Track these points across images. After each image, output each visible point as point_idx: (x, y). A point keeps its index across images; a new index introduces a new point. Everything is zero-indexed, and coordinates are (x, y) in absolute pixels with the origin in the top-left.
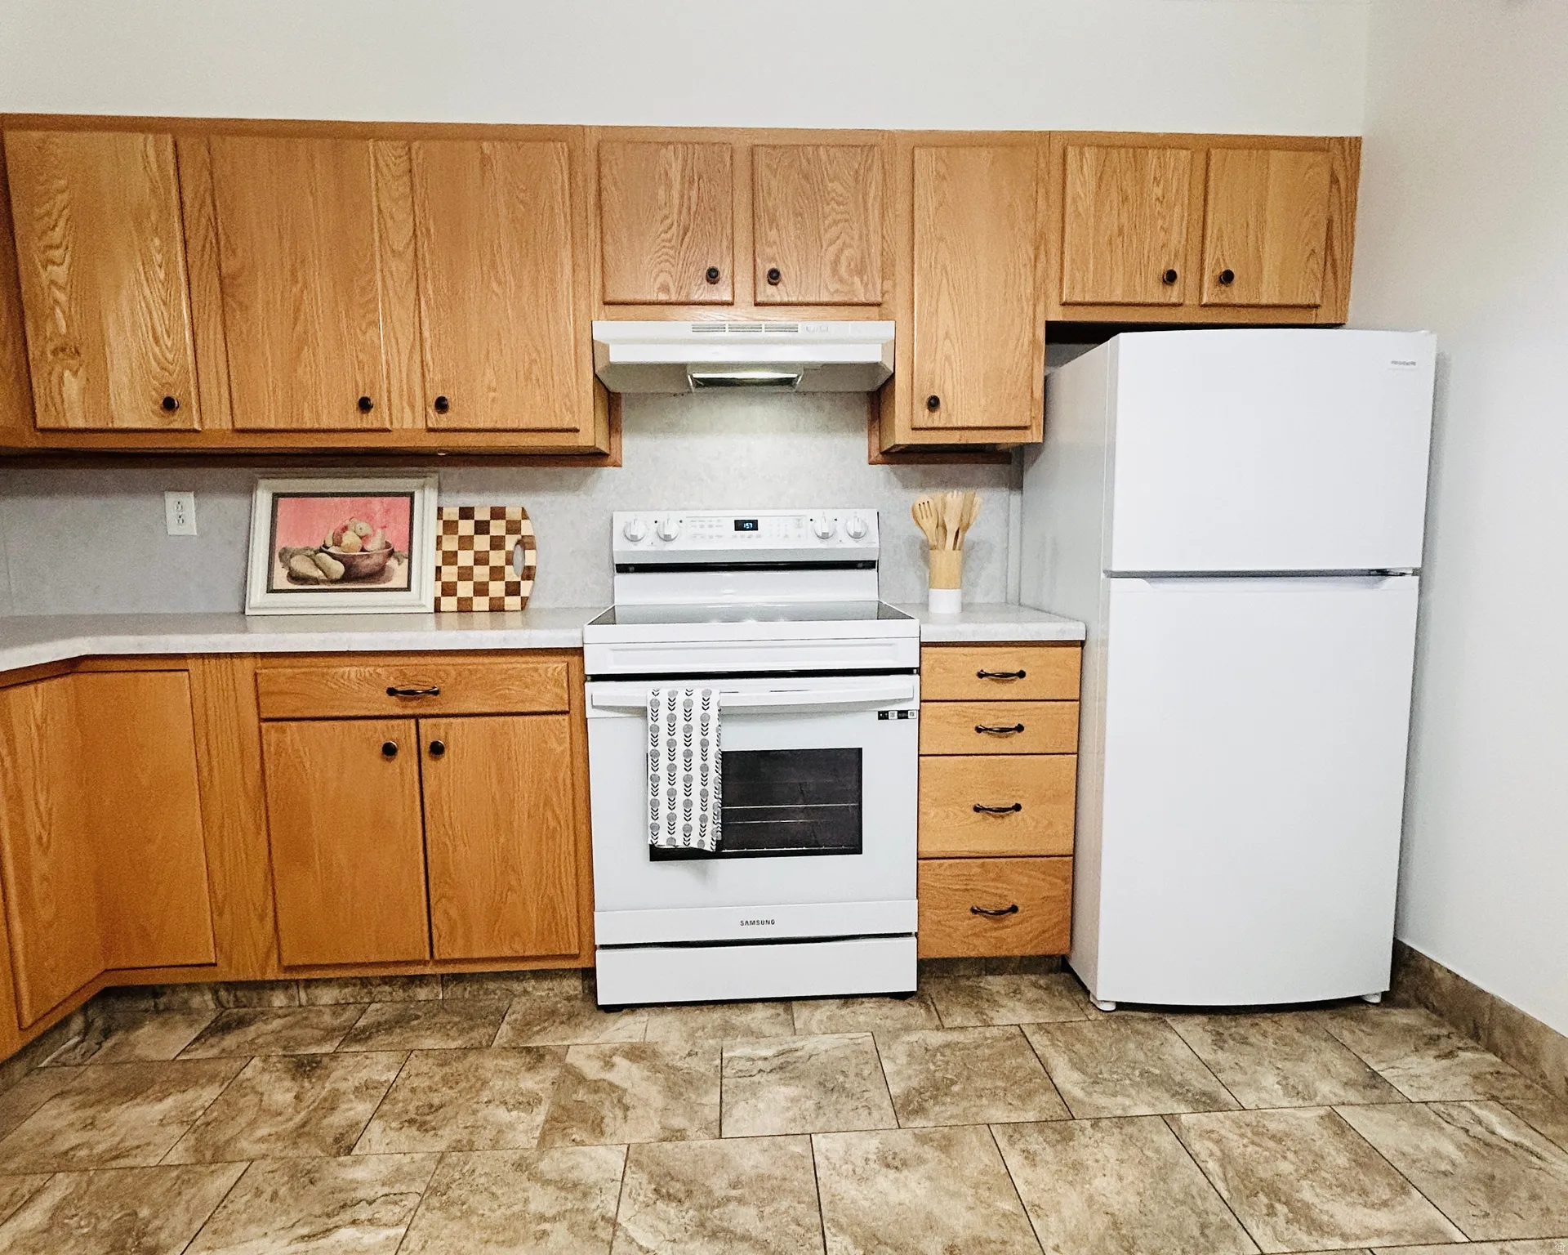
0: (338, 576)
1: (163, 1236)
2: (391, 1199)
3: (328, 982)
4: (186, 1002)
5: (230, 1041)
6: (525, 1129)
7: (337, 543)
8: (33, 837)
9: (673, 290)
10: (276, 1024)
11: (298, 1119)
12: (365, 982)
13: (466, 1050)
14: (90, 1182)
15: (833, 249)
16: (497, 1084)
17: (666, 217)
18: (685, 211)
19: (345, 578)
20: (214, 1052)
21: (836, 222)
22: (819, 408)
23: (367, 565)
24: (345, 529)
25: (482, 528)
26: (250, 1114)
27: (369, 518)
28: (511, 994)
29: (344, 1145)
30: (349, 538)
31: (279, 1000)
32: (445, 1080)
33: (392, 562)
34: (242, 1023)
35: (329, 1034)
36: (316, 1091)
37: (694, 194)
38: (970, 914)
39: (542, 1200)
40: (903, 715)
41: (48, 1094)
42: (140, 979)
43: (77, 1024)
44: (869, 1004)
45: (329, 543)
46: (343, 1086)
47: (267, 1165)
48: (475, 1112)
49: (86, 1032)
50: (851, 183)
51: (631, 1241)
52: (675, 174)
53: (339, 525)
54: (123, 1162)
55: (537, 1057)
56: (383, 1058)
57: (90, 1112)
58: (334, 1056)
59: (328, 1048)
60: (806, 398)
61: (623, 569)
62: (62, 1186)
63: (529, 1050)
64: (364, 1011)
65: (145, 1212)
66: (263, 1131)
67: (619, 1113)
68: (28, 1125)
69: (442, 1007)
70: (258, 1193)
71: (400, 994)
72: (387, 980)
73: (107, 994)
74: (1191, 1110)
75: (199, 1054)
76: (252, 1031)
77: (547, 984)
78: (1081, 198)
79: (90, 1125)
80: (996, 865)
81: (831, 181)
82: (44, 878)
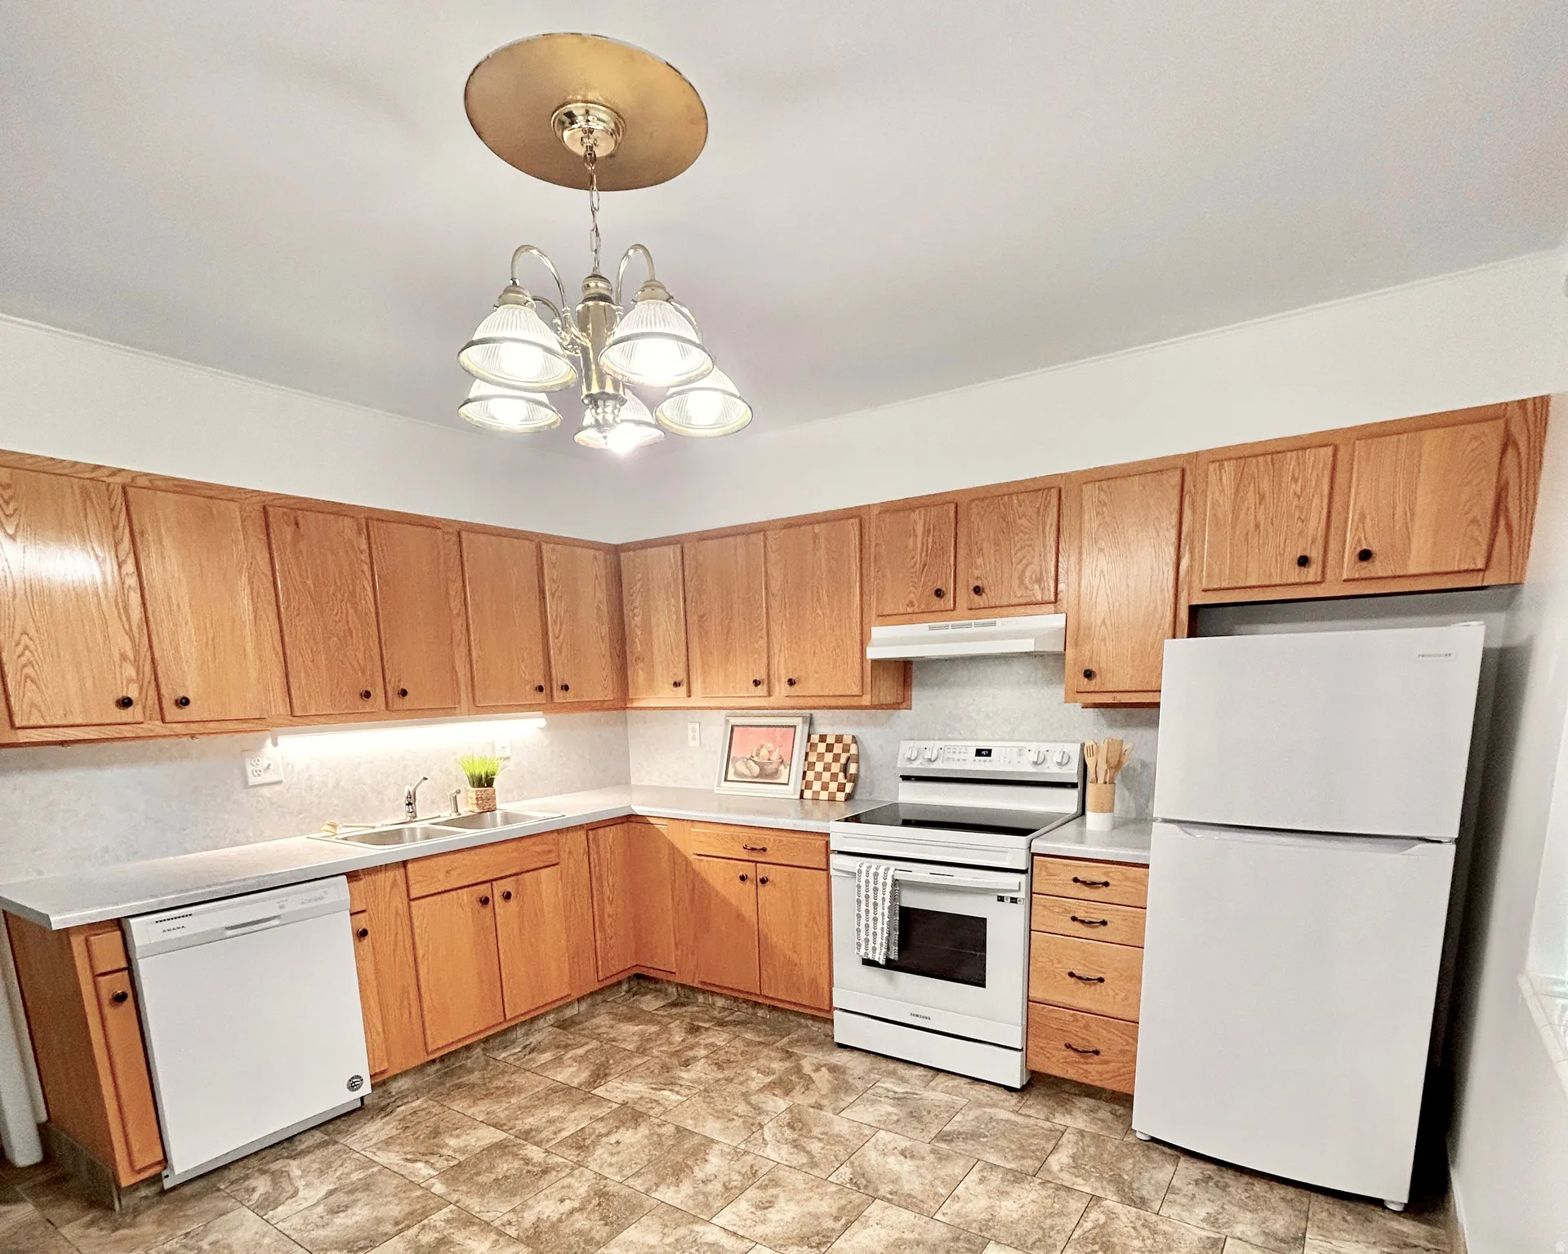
0: (756, 775)
1: (612, 1071)
2: (689, 1087)
3: (721, 995)
4: (666, 989)
5: (674, 1011)
6: (759, 1080)
7: (758, 755)
8: (606, 897)
9: (916, 604)
10: (695, 1009)
11: (678, 1048)
12: (736, 999)
13: (760, 1043)
14: (602, 1046)
15: (1020, 567)
16: (762, 1061)
17: (913, 558)
18: (924, 553)
19: (759, 776)
20: (666, 1013)
21: (1022, 548)
22: (1045, 666)
23: (770, 768)
24: (762, 747)
25: (830, 748)
26: (663, 1041)
27: (774, 741)
28: (799, 1025)
29: (686, 1064)
30: (764, 752)
31: (701, 998)
32: (742, 1053)
33: (782, 767)
34: (683, 1005)
35: (713, 1018)
36: (691, 1040)
37: (930, 540)
38: (1064, 1048)
39: (742, 1108)
40: (1014, 900)
41: (604, 1011)
42: (653, 974)
43: (625, 987)
44: (987, 1087)
45: (754, 755)
46: (702, 1042)
47: (657, 1061)
48: (744, 1069)
49: (628, 992)
50: (1034, 516)
51: (763, 1134)
52: (920, 530)
53: (759, 745)
54: (614, 1043)
55: (789, 1055)
56: (726, 1036)
57: (614, 1022)
58: (707, 1029)
59: (707, 1025)
60: (1036, 659)
61: (905, 778)
62: (594, 1044)
63: (787, 1052)
64: (732, 1013)
65: (611, 1062)
66: (664, 1048)
67: (803, 1090)
68: (594, 1020)
69: (765, 1021)
70: (648, 1069)
71: (750, 1010)
72: (745, 1001)
73: (639, 976)
74: (1119, 1200)
75: (660, 1013)
76: (684, 1009)
77: (818, 1025)
78: (1219, 506)
79: (612, 1027)
80: (1083, 1017)
81: (1020, 518)
82: (609, 916)
